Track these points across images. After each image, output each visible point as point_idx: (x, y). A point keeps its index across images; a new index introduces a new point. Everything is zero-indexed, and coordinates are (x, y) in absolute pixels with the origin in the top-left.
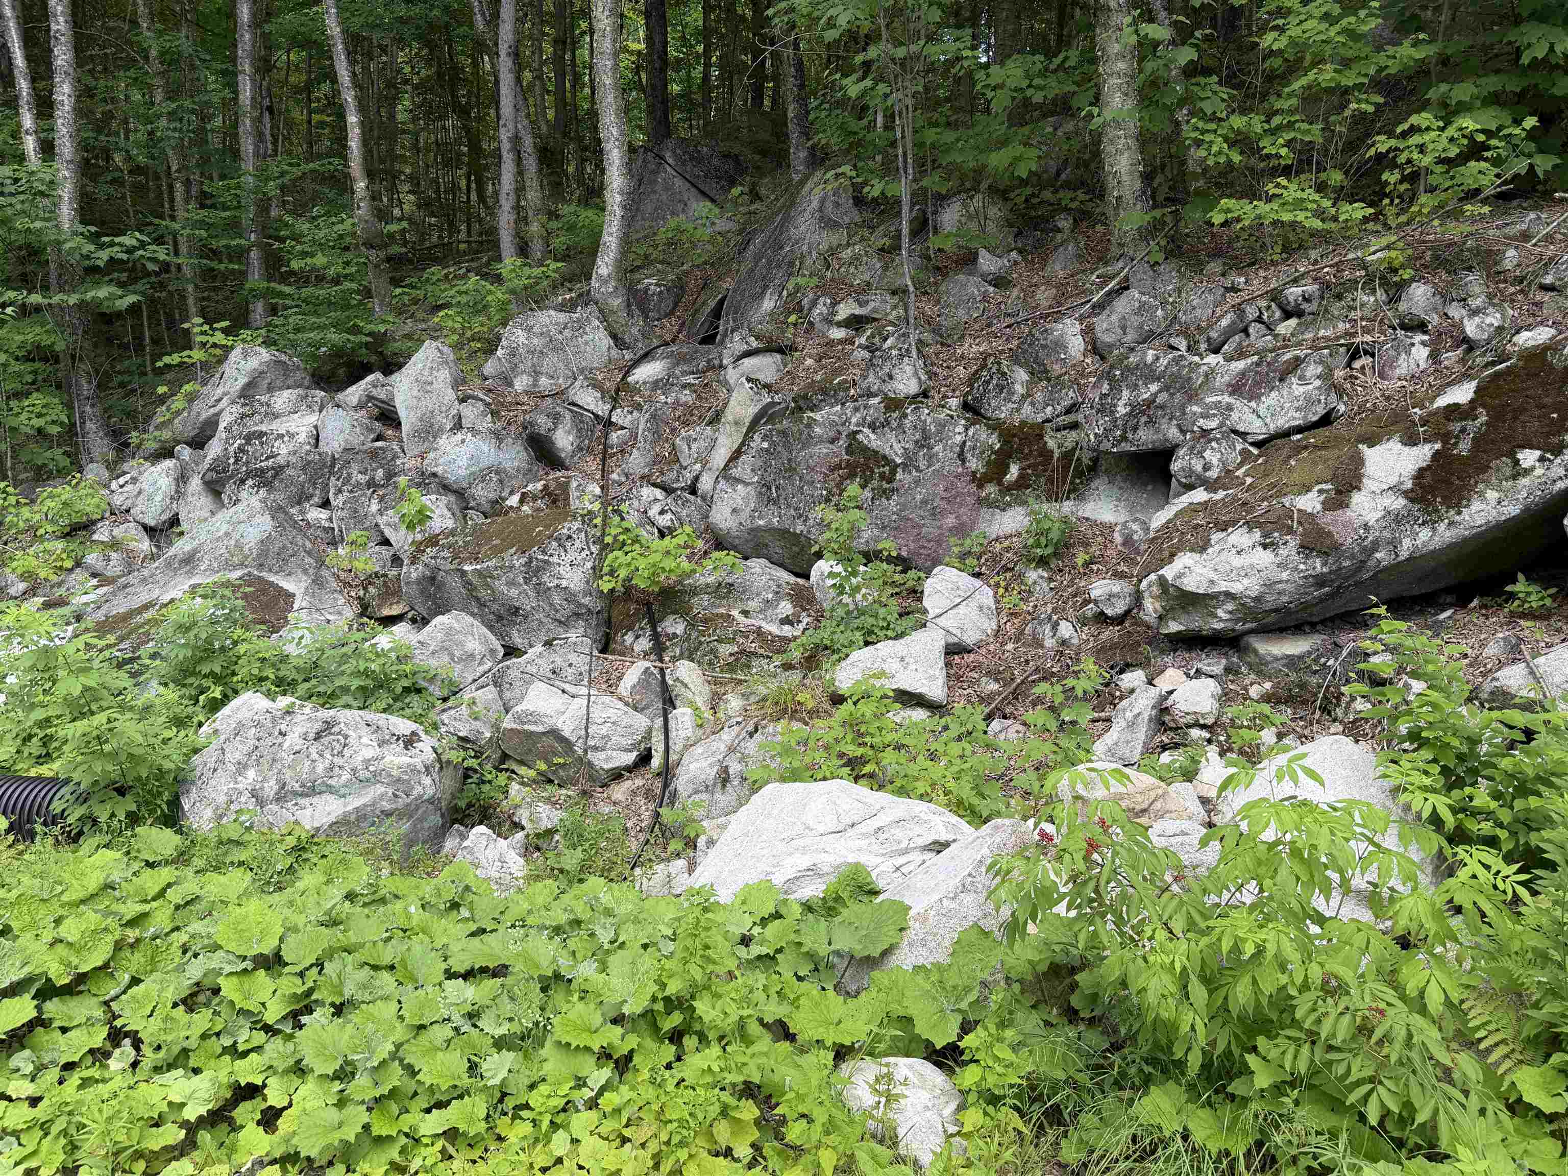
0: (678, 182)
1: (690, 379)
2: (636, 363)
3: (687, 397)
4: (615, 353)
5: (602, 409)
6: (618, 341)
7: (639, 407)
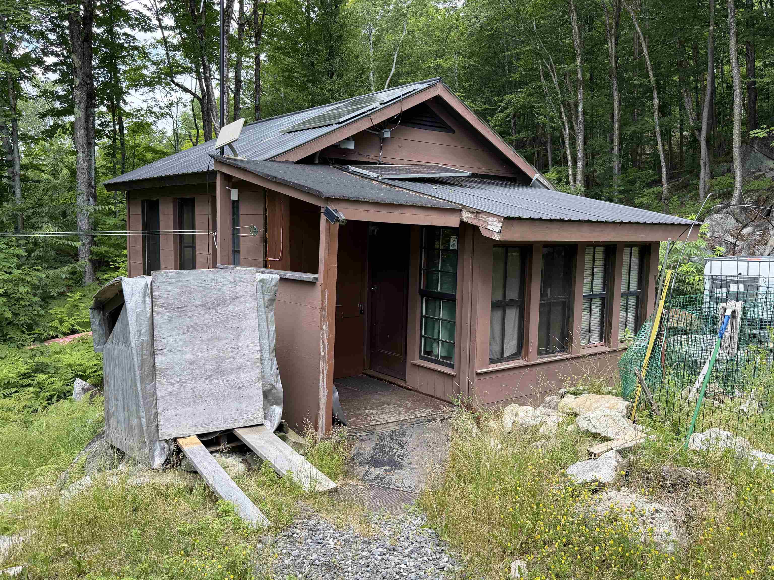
0: (759, 155)
1: (759, 233)
2: (742, 229)
3: (758, 238)
4: (737, 224)
5: (733, 241)
6: (737, 221)
7: (744, 241)
